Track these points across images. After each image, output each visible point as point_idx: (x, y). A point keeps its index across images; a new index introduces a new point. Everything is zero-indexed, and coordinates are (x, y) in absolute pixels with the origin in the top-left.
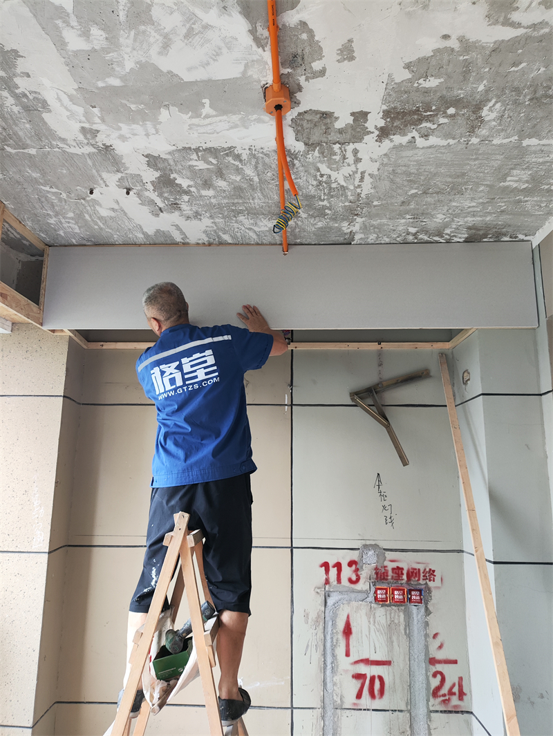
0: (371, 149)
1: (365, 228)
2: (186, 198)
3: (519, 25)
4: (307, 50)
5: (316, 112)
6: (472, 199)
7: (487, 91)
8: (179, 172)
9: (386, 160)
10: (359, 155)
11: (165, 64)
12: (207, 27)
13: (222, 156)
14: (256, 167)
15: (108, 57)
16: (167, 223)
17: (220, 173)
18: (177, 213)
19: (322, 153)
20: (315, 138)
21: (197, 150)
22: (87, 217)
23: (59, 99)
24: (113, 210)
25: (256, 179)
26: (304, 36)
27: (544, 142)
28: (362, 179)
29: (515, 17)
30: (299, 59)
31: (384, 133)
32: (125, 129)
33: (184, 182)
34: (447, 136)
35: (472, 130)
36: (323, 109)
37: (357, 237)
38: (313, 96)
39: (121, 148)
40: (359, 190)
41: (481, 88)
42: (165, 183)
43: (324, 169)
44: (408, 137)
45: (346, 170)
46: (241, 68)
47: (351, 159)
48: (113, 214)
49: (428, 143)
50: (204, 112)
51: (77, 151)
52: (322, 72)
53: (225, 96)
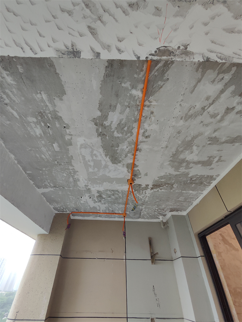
0: (149, 192)
1: (145, 208)
2: (103, 200)
3: (180, 172)
4: (138, 174)
5: (138, 184)
6: (171, 203)
7: (174, 182)
8: (104, 194)
9: (152, 194)
10: (146, 193)
11: (108, 175)
12: (119, 169)
13: (114, 192)
14: (122, 194)
15: (97, 173)
16: (97, 205)
17: (113, 195)
18: (100, 203)
19: (138, 192)
20: (136, 189)
21: (110, 190)
22: (77, 203)
23: (83, 179)
24: (85, 202)
25: (121, 196)
26: (138, 172)
27: (187, 192)
28: (146, 197)
29: (180, 171)
30: (136, 175)
31: (152, 189)
32: (95, 185)
33: (104, 196)
34: (166, 190)
35: (171, 189)
36: (139, 184)
38: (137, 181)
39: (92, 189)
40: (145, 200)
41: (173, 181)
42: (100, 196)
44: (157, 190)
45: (143, 195)
46: (124, 176)
47: (144, 193)
48: (84, 202)
49: (161, 191)
50: (114, 183)
51: (82, 189)
52: (141, 178)
53: (119, 181)
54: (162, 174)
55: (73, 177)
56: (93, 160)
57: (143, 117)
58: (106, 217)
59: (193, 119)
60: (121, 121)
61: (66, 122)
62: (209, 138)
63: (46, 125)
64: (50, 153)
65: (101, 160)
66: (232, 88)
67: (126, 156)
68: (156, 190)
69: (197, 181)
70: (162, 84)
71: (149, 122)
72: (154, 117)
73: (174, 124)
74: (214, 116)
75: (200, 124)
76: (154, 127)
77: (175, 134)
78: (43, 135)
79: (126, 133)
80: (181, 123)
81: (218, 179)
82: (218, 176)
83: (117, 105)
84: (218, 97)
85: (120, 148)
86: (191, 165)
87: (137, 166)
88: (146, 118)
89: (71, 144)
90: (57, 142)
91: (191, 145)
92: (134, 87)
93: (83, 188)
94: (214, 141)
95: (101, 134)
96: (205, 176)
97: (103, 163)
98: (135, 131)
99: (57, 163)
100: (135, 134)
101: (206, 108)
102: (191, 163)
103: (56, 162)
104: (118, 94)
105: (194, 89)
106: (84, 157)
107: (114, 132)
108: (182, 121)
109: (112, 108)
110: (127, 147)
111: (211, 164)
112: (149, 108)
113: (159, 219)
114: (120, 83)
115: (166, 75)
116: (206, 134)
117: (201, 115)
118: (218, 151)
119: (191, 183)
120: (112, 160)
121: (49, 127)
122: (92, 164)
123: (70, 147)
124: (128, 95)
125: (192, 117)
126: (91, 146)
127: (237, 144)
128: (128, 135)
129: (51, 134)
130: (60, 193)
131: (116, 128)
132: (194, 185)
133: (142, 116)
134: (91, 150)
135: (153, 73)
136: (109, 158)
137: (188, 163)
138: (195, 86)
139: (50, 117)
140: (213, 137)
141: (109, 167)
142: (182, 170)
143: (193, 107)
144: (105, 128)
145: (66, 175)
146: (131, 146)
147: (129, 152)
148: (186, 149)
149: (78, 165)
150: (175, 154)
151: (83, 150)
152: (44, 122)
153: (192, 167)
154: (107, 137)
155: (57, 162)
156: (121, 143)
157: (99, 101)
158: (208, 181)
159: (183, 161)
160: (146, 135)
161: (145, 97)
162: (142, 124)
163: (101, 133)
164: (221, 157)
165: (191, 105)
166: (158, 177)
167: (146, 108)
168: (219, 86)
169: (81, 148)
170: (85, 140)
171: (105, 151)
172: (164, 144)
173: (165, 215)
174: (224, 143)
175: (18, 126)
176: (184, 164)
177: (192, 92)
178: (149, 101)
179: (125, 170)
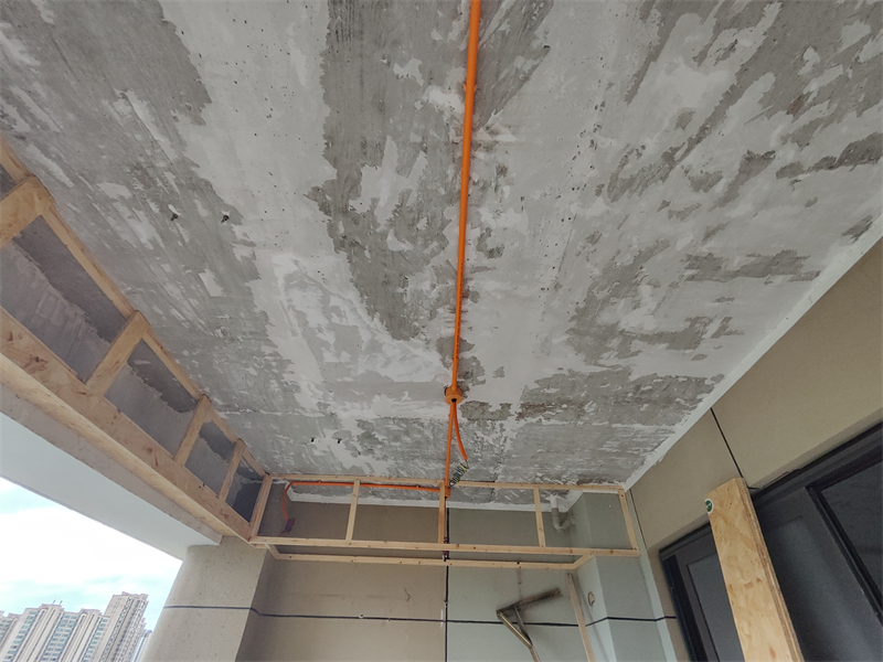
0: (511, 425)
1: (505, 471)
2: (379, 446)
3: (604, 366)
4: (475, 371)
5: (477, 402)
6: (581, 457)
7: (587, 396)
8: (379, 431)
9: (521, 431)
10: (504, 427)
11: (384, 372)
12: (415, 356)
13: (410, 425)
14: (433, 430)
15: (348, 367)
16: (362, 462)
17: (407, 433)
18: (371, 456)
19: (479, 425)
20: (475, 416)
21: (394, 419)
22: (304, 455)
23: (309, 386)
24: (325, 452)
25: (432, 438)
26: (474, 364)
27: (626, 426)
28: (505, 441)
29: (601, 362)
30: (469, 375)
31: (521, 416)
32: (348, 405)
33: (380, 437)
34: (562, 420)
35: (579, 417)
36: (482, 401)
37: (499, 477)
38: (475, 394)
39: (342, 415)
40: (502, 448)
41: (583, 395)
42: (368, 437)
43: (480, 434)
44: (537, 419)
45: (495, 436)
46: (433, 377)
47: (498, 429)
48: (323, 454)
49: (550, 423)
50: (404, 399)
51: (311, 415)
52: (484, 382)
53: (419, 391)
54: (549, 372)
55: (278, 377)
56: (332, 327)
57: (474, 184)
58: (393, 497)
59: (635, 195)
60: (404, 196)
61: (228, 200)
62: (689, 257)
63: (164, 210)
64: (194, 302)
65: (356, 327)
66: (765, 83)
67: (433, 314)
68: (534, 420)
69: (656, 396)
70: (527, 68)
71: (496, 202)
72: (509, 184)
73: (574, 209)
74: (703, 183)
75: (660, 209)
76: (513, 219)
77: (581, 243)
78: (162, 245)
79: (426, 240)
80: (599, 206)
81: (721, 390)
82: (719, 378)
83: (384, 144)
84: (717, 116)
85: (410, 288)
86: (636, 345)
87: (470, 347)
88: (484, 188)
89: (255, 275)
90: (211, 268)
91: (634, 281)
92: (432, 78)
93: (313, 411)
94: (704, 267)
95: (346, 241)
96: (680, 380)
97: (365, 336)
98: (452, 232)
99: (221, 335)
100: (453, 243)
101: (678, 154)
102: (634, 338)
103: (219, 331)
104: (383, 104)
105: (637, 84)
106: (301, 315)
107: (384, 235)
108: (600, 198)
109: (371, 152)
110: (433, 286)
111: (698, 343)
112: (493, 156)
113: (547, 505)
114: (385, 61)
115: (539, 32)
116: (681, 245)
117: (661, 178)
118: (719, 301)
119: (639, 401)
120: (389, 328)
121: (175, 216)
122: (330, 338)
123: (252, 284)
124: (418, 106)
125: (634, 187)
126: (321, 281)
127: (778, 279)
128: (431, 247)
129: (187, 240)
130: (248, 425)
131: (391, 223)
132: (645, 405)
133: (471, 182)
134: (320, 293)
135: (494, 25)
136: (382, 321)
137: (627, 337)
138: (640, 76)
139: (173, 183)
140: (704, 255)
141: (384, 348)
142: (609, 360)
143: (635, 152)
144: (356, 222)
145: (256, 374)
146: (443, 282)
147: (439, 302)
148: (616, 294)
149: (288, 343)
150: (585, 309)
151: (296, 295)
152: (156, 200)
153: (639, 351)
154: (367, 253)
155: (222, 332)
156: (411, 273)
157: (325, 127)
158: (689, 394)
159: (611, 331)
160: (489, 248)
161: (474, 112)
162: (472, 210)
163: (344, 237)
164: (728, 319)
165: (628, 145)
166: (537, 382)
167: (480, 155)
168: (721, 77)
169: (288, 287)
170: (296, 262)
171: (366, 297)
172: (548, 278)
173: (563, 493)
174: (736, 274)
175: (75, 212)
176: (615, 342)
177: (629, 99)
178: (488, 128)
179: (434, 357)
